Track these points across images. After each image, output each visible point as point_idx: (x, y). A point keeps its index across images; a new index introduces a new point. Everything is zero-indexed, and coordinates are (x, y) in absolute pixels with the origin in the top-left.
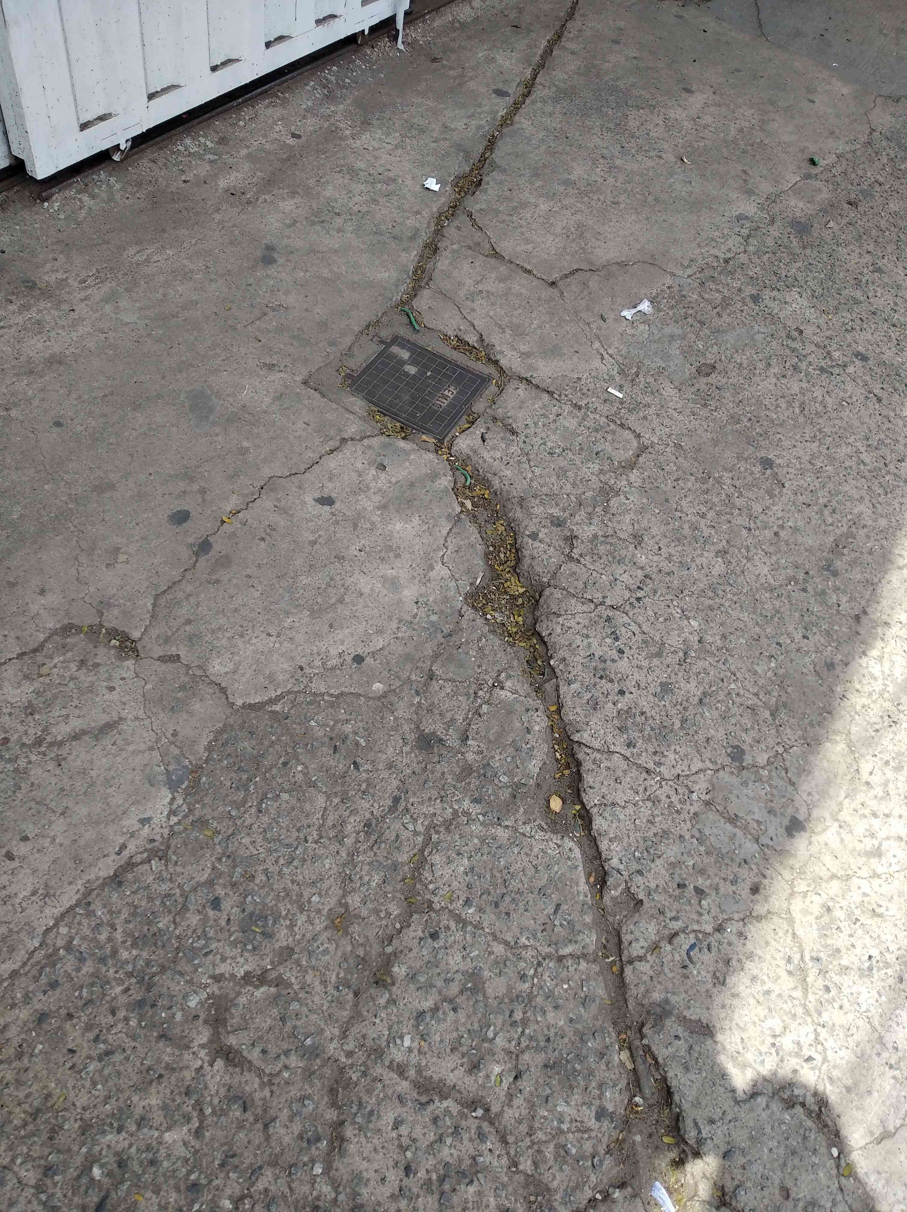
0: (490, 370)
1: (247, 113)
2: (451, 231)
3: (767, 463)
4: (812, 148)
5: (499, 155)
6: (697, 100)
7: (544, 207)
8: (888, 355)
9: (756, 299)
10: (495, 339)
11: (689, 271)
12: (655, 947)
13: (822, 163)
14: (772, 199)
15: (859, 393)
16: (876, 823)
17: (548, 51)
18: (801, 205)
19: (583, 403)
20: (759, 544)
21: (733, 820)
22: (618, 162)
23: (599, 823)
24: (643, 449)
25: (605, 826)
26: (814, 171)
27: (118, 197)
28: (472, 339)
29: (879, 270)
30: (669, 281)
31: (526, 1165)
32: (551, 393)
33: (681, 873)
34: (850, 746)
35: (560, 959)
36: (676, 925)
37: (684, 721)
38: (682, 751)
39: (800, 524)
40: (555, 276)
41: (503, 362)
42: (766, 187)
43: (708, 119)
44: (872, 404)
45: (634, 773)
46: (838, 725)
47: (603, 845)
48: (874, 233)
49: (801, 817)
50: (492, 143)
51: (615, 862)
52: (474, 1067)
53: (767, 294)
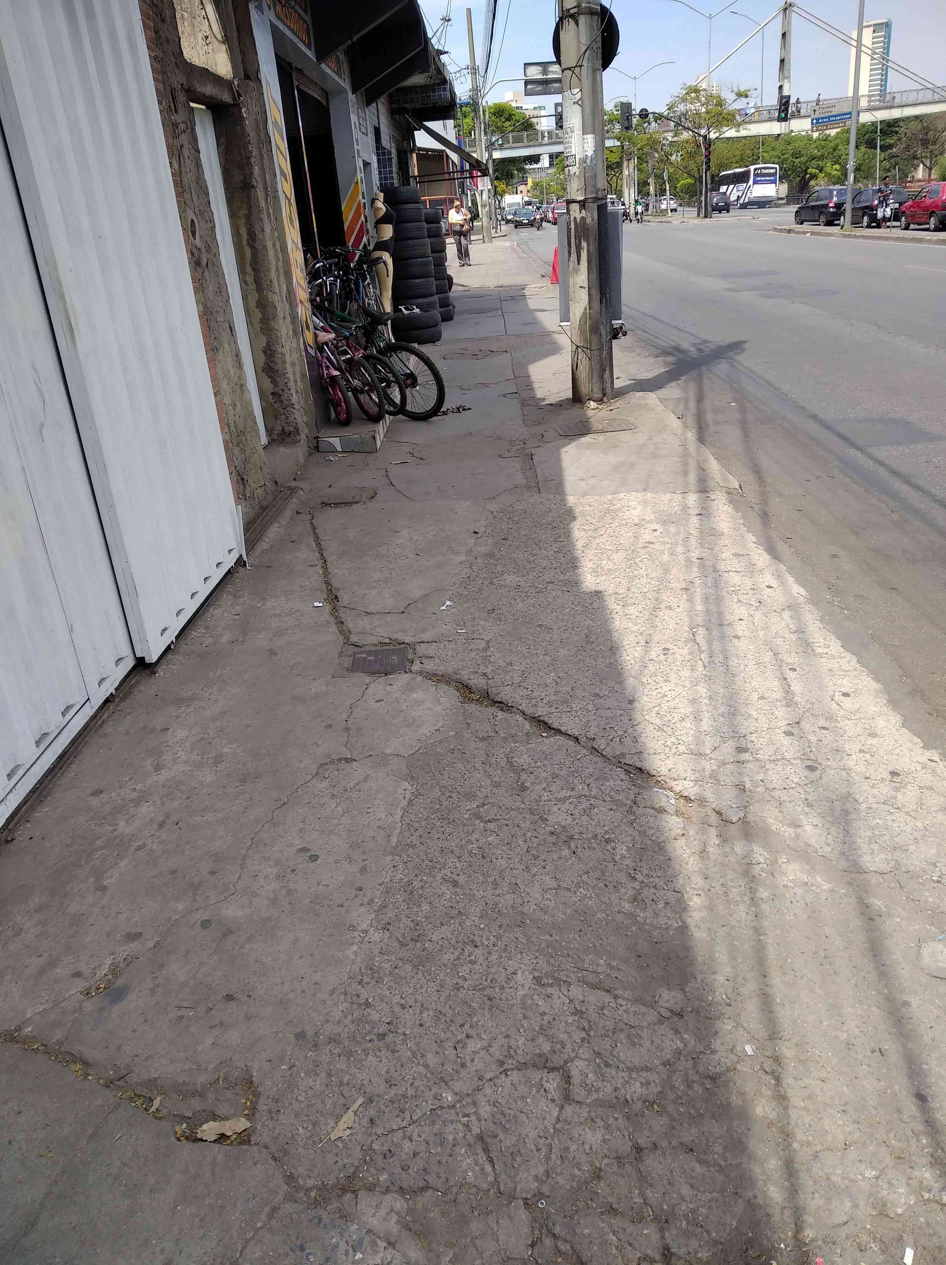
0: (403, 646)
1: (208, 615)
2: (342, 614)
3: (540, 626)
4: (472, 529)
5: (335, 583)
6: (405, 533)
7: (374, 592)
8: (561, 577)
9: (491, 583)
10: (395, 636)
11: (456, 586)
12: (608, 745)
13: (479, 532)
14: (469, 552)
15: (559, 593)
16: (659, 690)
17: (318, 544)
18: (483, 548)
19: (451, 639)
20: (558, 647)
21: (609, 709)
22: (391, 567)
23: (563, 729)
24: (488, 642)
25: (566, 728)
26: (479, 535)
27: (184, 661)
28: (387, 641)
29: (535, 555)
30: (450, 592)
31: (608, 799)
32: (436, 642)
33: (602, 727)
34: (635, 678)
35: (579, 759)
36: (611, 737)
37: (571, 696)
38: (577, 702)
39: (568, 636)
40: (402, 610)
41: (406, 641)
42: (463, 549)
43: (415, 538)
44: (566, 593)
45: (564, 714)
46: (626, 675)
47: (570, 732)
48: (522, 544)
49: (631, 698)
50: (327, 583)
51: (577, 733)
52: (573, 789)
53: (495, 580)
